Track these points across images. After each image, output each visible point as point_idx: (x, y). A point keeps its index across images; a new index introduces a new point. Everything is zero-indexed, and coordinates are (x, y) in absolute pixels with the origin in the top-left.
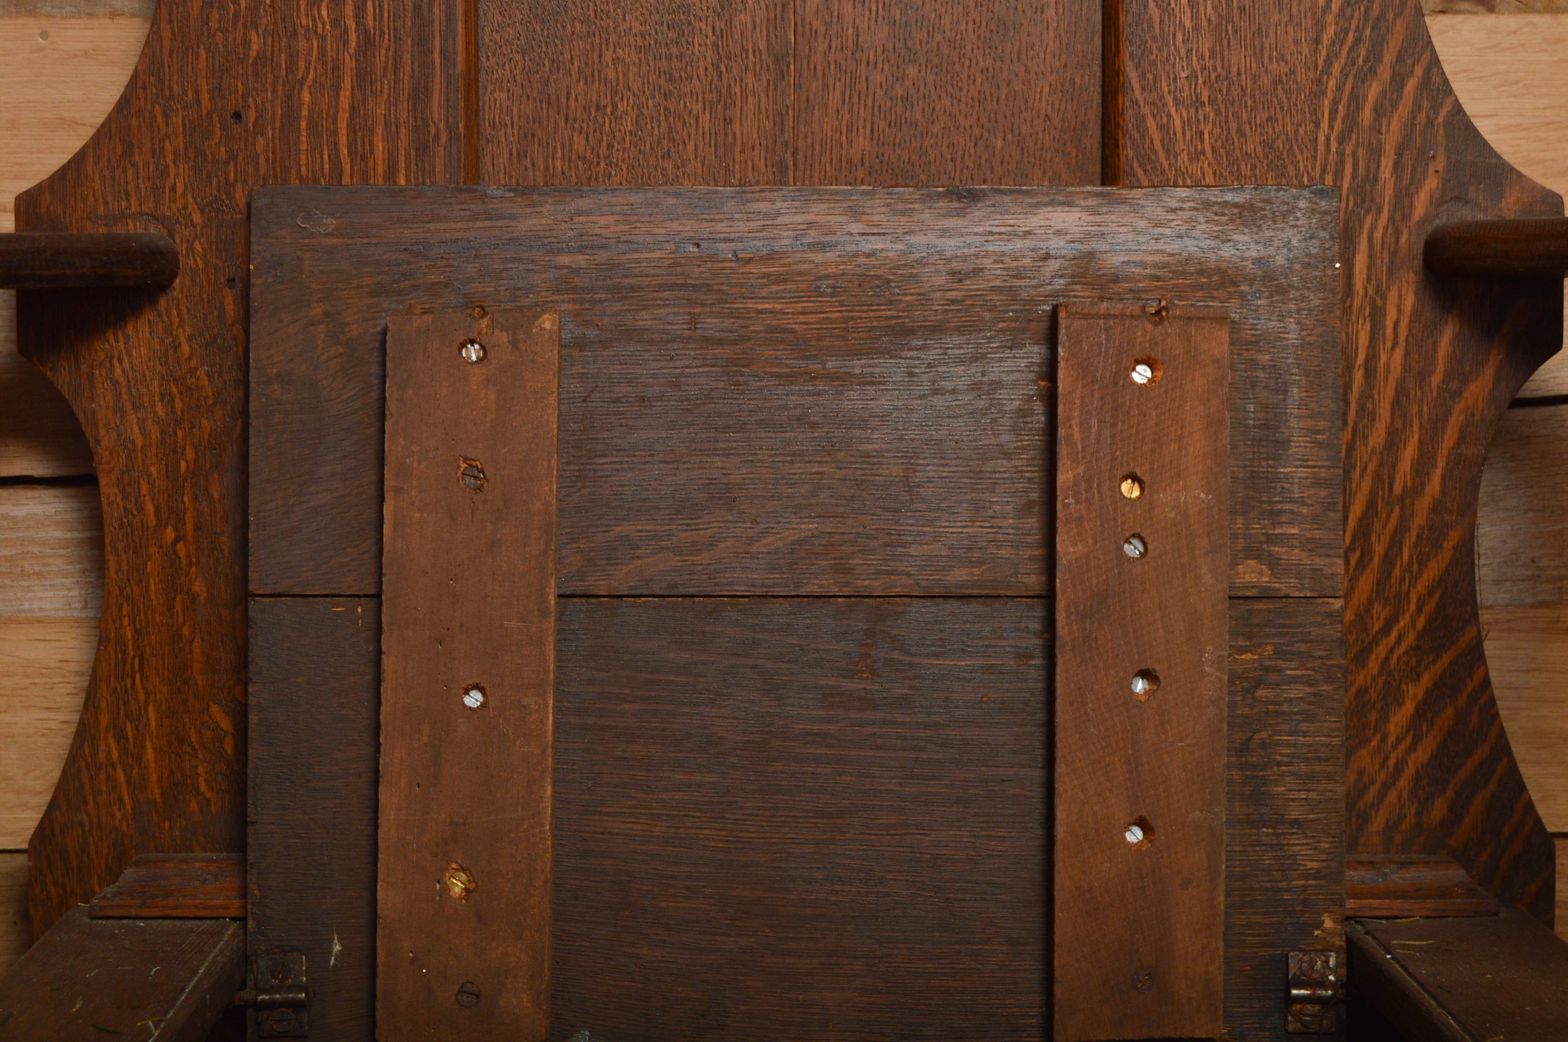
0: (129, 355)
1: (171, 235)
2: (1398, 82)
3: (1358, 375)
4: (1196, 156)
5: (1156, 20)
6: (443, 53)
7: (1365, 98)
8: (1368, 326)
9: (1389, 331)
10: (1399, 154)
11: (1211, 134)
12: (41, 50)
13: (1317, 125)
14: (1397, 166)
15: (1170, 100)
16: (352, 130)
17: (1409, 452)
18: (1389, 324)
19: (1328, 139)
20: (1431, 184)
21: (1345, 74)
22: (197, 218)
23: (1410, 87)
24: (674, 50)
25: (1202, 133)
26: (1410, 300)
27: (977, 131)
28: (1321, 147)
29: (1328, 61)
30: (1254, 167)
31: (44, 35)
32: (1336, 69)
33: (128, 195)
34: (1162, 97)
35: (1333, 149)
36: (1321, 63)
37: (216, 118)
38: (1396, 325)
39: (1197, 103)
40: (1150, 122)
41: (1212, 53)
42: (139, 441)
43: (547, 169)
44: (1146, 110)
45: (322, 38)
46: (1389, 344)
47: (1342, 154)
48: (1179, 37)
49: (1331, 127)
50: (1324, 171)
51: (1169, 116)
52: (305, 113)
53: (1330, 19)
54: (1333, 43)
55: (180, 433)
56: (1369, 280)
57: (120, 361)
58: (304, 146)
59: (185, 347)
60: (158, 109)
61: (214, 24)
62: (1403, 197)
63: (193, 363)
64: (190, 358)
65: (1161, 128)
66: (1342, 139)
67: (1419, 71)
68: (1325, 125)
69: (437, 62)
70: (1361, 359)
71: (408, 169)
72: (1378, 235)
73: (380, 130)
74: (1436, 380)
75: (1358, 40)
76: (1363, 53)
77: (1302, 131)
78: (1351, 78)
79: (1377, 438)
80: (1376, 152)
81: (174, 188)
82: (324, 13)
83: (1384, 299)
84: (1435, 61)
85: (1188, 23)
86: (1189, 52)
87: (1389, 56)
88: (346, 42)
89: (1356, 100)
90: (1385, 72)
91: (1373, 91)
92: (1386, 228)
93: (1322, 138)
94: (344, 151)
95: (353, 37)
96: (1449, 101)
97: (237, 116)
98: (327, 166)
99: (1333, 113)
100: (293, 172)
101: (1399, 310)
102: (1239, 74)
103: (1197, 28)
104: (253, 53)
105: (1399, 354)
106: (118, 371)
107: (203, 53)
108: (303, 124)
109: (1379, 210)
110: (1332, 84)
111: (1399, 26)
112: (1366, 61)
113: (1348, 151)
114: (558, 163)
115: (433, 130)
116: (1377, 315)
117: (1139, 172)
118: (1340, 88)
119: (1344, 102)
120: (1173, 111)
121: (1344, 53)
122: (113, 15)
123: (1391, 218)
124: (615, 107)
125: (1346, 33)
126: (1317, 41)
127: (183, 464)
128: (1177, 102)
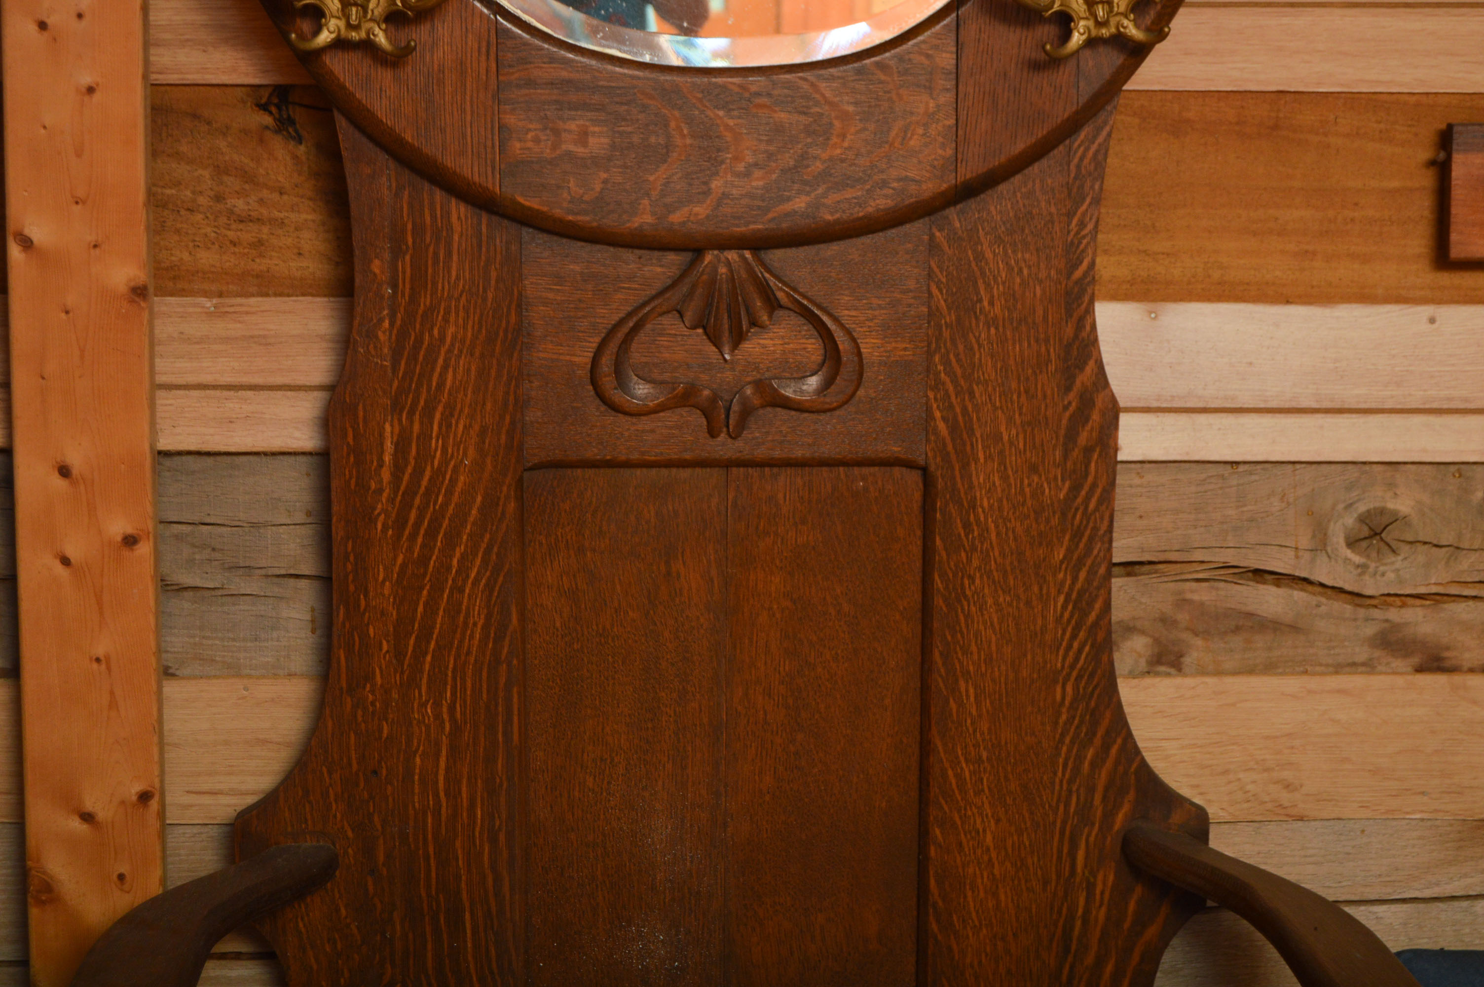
0: (308, 915)
1: (334, 844)
2: (1106, 747)
3: (1078, 923)
4: (979, 792)
5: (954, 711)
6: (505, 734)
7: (1085, 757)
8: (1084, 893)
9: (1098, 897)
10: (1106, 789)
11: (988, 779)
12: (244, 698)
13: (1055, 774)
14: (1104, 798)
15: (962, 759)
16: (447, 779)
17: (1109, 968)
18: (1098, 892)
19: (1061, 781)
20: (1126, 808)
21: (1072, 742)
22: (350, 834)
23: (1114, 751)
24: (650, 725)
25: (982, 779)
26: (1111, 878)
27: (841, 772)
28: (1057, 788)
29: (1063, 735)
30: (1014, 799)
31: (246, 689)
32: (1067, 740)
33: (306, 820)
34: (957, 757)
35: (1065, 788)
36: (1057, 736)
37: (361, 774)
38: (1102, 893)
39: (980, 760)
40: (950, 772)
41: (989, 729)
42: (315, 967)
43: (569, 797)
44: (947, 765)
45: (428, 727)
46: (1097, 904)
47: (1070, 791)
48: (969, 721)
49: (1064, 775)
50: (1059, 800)
51: (962, 769)
52: (417, 771)
53: (1064, 710)
54: (1065, 724)
55: (340, 962)
56: (1086, 866)
57: (302, 919)
58: (416, 791)
59: (343, 912)
60: (324, 769)
61: (360, 719)
62: (1109, 816)
63: (348, 921)
64: (346, 917)
65: (956, 775)
66: (1071, 782)
67: (1119, 741)
68: (1060, 774)
69: (501, 739)
70: (1080, 912)
71: (483, 804)
72: (1092, 839)
73: (465, 781)
74: (1126, 925)
75: (1081, 722)
76: (1084, 730)
77: (1045, 777)
78: (1076, 746)
79: (1090, 960)
80: (1092, 790)
81: (335, 816)
82: (429, 711)
83: (1095, 877)
84: (1129, 735)
85: (974, 713)
86: (975, 731)
87: (1101, 732)
88: (443, 728)
89: (1080, 758)
90: (1098, 741)
91: (1090, 753)
92: (1097, 835)
93: (1057, 780)
94: (442, 794)
95: (447, 725)
96: (1138, 759)
97: (375, 772)
98: (431, 803)
99: (1065, 765)
100: (410, 808)
101: (1104, 884)
102: (1006, 743)
103: (980, 716)
104: (385, 735)
105: (1103, 910)
106: (301, 925)
107: (352, 736)
108: (416, 777)
109: (1093, 824)
110: (1065, 749)
111: (1108, 714)
112: (1086, 734)
113: (1074, 789)
114: (576, 794)
115: (498, 780)
116: (1090, 888)
117: (943, 802)
118: (1069, 751)
119: (1072, 760)
120: (964, 765)
121: (1072, 730)
122: (290, 675)
123: (1100, 828)
124: (612, 760)
125: (1074, 717)
126: (1056, 723)
127: (342, 981)
128: (967, 761)
